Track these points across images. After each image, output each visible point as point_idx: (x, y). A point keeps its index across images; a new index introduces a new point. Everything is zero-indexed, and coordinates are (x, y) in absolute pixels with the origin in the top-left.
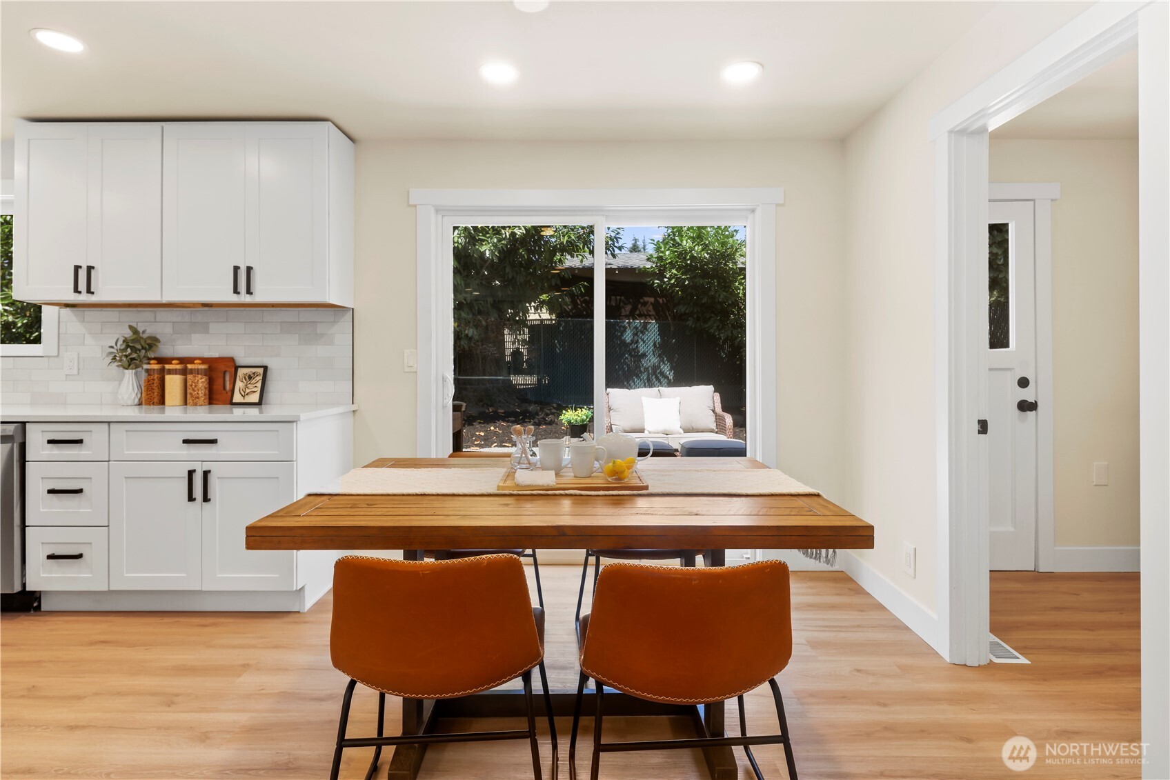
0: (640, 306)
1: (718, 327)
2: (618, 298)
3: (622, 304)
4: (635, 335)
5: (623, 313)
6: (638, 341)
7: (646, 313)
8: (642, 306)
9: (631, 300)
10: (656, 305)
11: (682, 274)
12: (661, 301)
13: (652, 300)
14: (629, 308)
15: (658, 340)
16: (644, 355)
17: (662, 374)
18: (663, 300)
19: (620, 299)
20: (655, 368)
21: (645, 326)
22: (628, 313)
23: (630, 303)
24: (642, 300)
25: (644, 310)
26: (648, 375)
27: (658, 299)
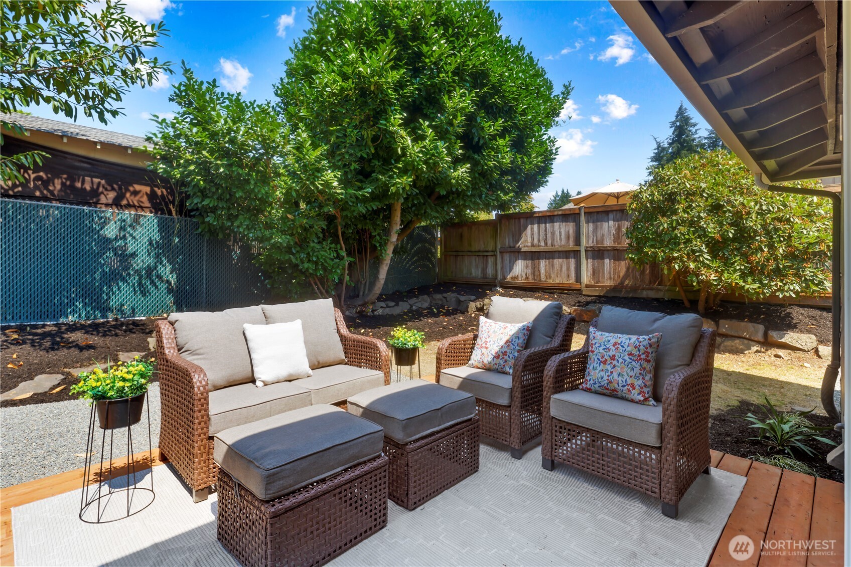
0: (128, 195)
1: (247, 226)
2: (96, 180)
3: (101, 189)
4: (122, 228)
5: (103, 199)
6: (124, 236)
7: (136, 204)
8: (131, 195)
9: (115, 186)
10: (152, 196)
11: (216, 159)
12: (159, 192)
13: (147, 189)
14: (112, 195)
15: (156, 237)
16: (134, 255)
17: (159, 277)
18: (162, 192)
19: (99, 183)
20: (150, 270)
21: (136, 220)
22: (110, 201)
23: (113, 189)
24: (131, 189)
25: (134, 200)
26: (140, 277)
27: (156, 189)
